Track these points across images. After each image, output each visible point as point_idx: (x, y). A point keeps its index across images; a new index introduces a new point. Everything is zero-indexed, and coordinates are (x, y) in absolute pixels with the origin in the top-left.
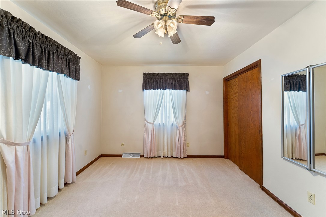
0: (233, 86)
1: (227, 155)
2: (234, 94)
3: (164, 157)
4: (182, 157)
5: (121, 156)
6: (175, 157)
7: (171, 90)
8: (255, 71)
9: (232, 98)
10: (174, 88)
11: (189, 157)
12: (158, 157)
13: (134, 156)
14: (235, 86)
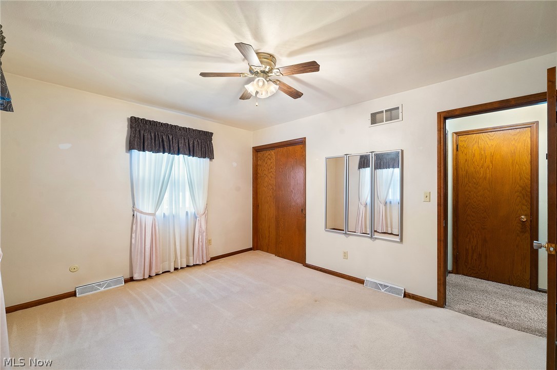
0: (266, 159)
1: (257, 245)
2: (268, 169)
3: (176, 269)
4: (205, 262)
5: (74, 294)
6: (194, 265)
7: (186, 156)
8: (298, 147)
9: (265, 174)
10: (191, 152)
11: (213, 259)
12: (163, 273)
13: (109, 286)
14: (270, 159)
